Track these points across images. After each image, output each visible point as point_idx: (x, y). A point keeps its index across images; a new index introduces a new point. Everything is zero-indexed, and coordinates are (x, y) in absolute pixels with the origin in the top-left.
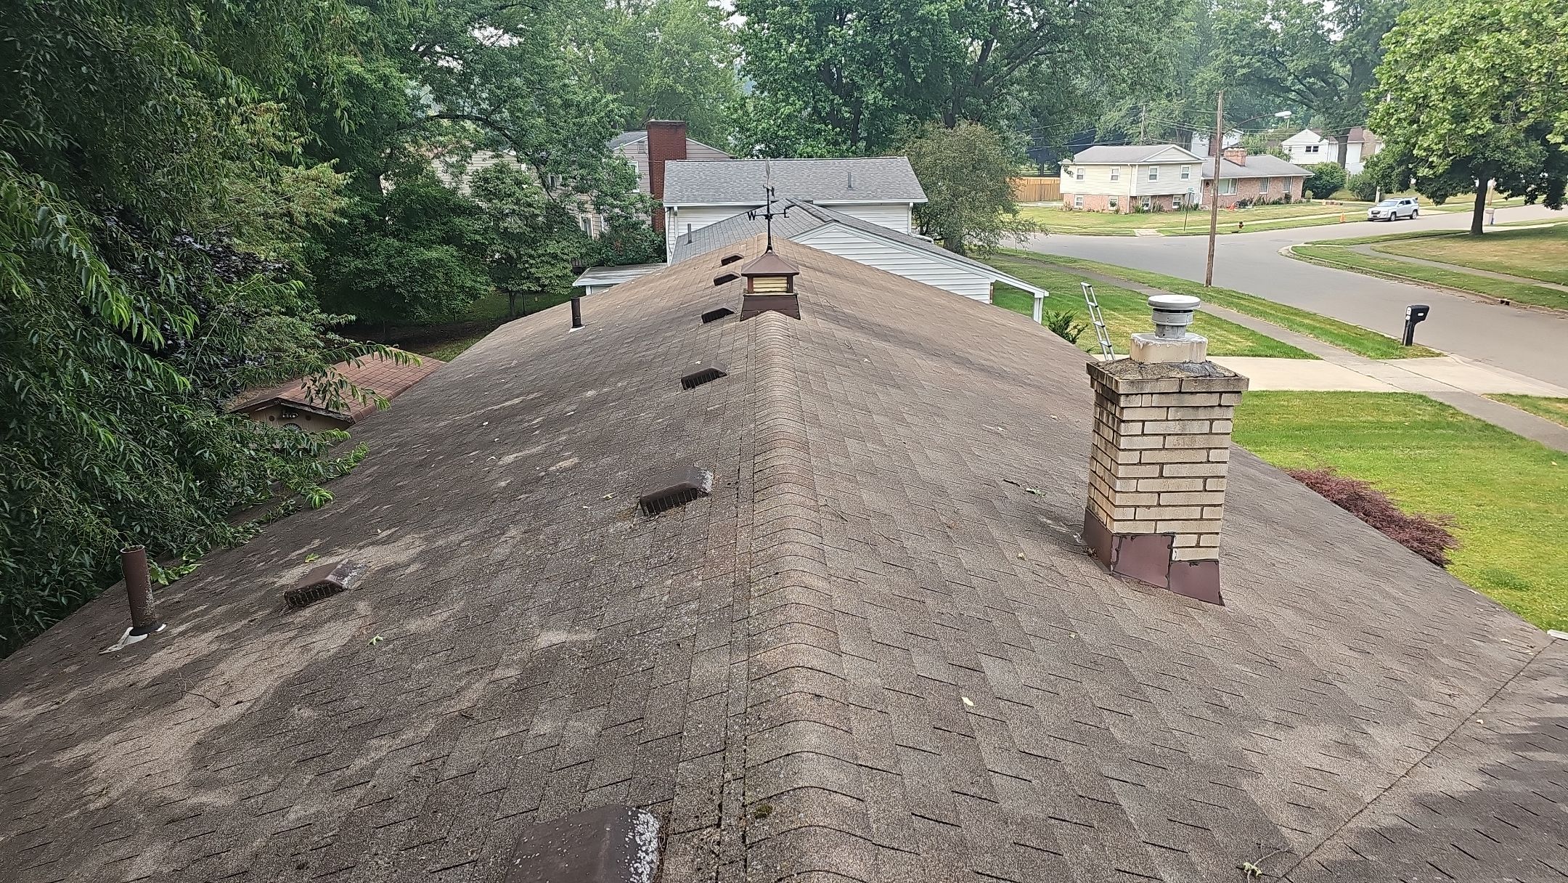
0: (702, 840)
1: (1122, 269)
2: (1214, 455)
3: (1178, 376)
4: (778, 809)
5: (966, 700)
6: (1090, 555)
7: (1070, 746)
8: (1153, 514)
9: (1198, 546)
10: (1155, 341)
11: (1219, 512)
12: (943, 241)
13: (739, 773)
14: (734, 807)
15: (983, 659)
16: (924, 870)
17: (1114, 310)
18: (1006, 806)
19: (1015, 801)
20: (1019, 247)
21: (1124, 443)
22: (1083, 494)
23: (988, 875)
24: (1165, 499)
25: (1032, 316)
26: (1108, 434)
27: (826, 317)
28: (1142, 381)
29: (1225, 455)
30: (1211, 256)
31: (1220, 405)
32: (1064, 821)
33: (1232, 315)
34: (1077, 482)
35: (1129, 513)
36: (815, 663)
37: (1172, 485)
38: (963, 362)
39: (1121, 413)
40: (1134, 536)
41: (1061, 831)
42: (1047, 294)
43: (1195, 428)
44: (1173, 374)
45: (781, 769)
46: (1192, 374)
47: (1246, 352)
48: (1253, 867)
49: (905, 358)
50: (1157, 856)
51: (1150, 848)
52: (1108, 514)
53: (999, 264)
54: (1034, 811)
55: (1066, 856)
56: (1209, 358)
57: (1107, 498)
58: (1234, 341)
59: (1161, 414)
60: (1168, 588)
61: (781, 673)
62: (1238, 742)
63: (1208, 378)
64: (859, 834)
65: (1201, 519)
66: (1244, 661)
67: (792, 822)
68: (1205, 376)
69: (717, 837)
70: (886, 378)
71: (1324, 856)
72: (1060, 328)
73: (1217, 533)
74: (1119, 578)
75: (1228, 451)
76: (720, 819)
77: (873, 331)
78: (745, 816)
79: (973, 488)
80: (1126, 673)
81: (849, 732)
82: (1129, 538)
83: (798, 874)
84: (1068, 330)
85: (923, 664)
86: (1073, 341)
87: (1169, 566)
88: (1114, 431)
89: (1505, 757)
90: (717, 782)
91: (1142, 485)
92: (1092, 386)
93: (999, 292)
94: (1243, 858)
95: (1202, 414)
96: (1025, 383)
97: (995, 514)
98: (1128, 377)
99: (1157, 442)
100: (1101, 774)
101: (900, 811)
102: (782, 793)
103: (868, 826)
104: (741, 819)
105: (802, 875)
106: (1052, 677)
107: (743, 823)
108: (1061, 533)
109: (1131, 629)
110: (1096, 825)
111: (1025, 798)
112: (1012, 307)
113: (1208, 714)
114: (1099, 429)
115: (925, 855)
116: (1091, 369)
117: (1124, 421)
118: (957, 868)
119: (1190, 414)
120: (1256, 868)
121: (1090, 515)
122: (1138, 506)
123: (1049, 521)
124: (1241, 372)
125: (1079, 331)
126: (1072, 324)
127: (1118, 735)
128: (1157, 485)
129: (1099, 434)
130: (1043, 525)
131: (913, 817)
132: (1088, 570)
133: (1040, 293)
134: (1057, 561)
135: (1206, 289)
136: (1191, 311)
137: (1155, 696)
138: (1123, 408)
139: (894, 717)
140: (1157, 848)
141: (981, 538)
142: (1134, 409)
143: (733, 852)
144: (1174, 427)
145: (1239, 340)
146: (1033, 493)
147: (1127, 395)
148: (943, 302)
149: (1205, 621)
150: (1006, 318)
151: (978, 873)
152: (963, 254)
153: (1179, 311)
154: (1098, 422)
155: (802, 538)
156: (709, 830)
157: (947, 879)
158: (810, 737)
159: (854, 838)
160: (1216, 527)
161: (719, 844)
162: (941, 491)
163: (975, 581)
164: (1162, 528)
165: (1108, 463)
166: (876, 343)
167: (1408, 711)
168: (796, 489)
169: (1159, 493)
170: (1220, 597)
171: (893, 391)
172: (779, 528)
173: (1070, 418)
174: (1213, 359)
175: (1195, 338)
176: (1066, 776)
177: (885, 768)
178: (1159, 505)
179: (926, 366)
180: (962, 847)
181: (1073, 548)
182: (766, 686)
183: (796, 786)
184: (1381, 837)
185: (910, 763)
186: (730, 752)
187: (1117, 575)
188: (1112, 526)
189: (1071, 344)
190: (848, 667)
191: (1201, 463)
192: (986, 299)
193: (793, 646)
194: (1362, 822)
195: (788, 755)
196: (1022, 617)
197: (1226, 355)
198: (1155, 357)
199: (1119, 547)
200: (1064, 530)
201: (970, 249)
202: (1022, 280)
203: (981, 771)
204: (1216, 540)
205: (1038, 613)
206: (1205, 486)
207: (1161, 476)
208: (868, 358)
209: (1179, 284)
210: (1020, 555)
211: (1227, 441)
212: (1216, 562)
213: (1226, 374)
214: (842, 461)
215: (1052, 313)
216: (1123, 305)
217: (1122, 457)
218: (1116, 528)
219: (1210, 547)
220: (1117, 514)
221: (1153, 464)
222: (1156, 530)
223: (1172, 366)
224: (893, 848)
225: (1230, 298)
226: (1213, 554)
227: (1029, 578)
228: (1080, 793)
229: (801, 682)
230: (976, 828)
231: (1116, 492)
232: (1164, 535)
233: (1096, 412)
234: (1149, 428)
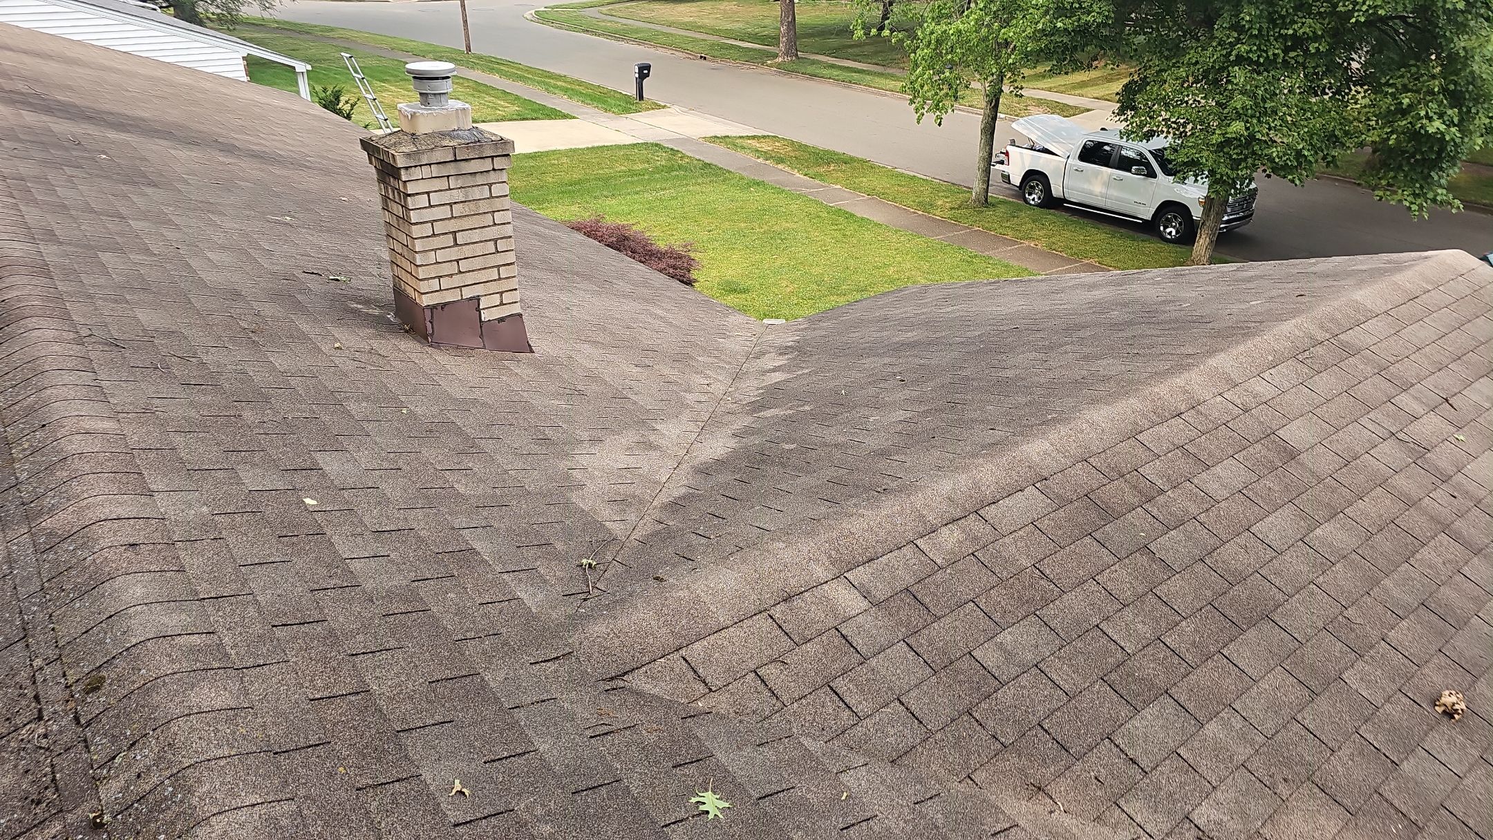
0: (22, 740)
1: (384, 38)
2: (498, 217)
3: (451, 144)
4: (113, 675)
5: (308, 501)
6: (407, 331)
7: (420, 513)
8: (457, 281)
9: (502, 304)
10: (422, 111)
11: (514, 270)
12: (172, 9)
13: (52, 653)
14: (54, 692)
15: (318, 456)
16: (297, 673)
17: (384, 81)
18: (369, 585)
19: (373, 577)
20: (266, 15)
21: (414, 216)
22: (387, 272)
23: (363, 653)
24: (464, 265)
25: (298, 92)
26: (398, 210)
27: (34, 108)
28: (418, 153)
29: (508, 216)
30: (465, 22)
31: (494, 170)
32: (427, 579)
33: (495, 80)
34: (380, 263)
35: (435, 284)
36: (121, 511)
37: (467, 251)
38: (230, 149)
39: (405, 187)
40: (444, 306)
41: (424, 590)
42: (309, 68)
43: (476, 193)
44: (446, 143)
45: (106, 633)
46: (463, 141)
47: (515, 117)
48: (590, 561)
49: (155, 150)
50: (512, 581)
51: (505, 576)
52: (415, 289)
53: (247, 35)
54: (399, 581)
55: (435, 609)
56: (475, 125)
57: (411, 273)
58: (502, 106)
59: (443, 184)
60: (484, 348)
61: (81, 535)
62: (563, 465)
63: (478, 144)
64: (217, 665)
65: (500, 279)
66: (557, 395)
67: (134, 682)
68: (475, 142)
69: (41, 731)
70: (136, 176)
71: (637, 535)
72: (331, 104)
73: (516, 289)
74: (438, 348)
75: (510, 213)
76: (40, 711)
77: (105, 121)
78: (72, 696)
79: (270, 285)
80: (459, 432)
81: (181, 570)
82: (439, 308)
83: (154, 730)
84: (340, 105)
85: (252, 479)
86: (348, 117)
87: (481, 327)
88: (402, 206)
89: (747, 420)
90: (24, 674)
91: (441, 256)
92: (371, 163)
93: (255, 67)
94: (581, 557)
95: (480, 180)
96: (306, 167)
97: (299, 308)
98: (404, 149)
99: (444, 212)
100: (453, 528)
101: (258, 629)
102: (114, 657)
103: (227, 655)
104: (68, 701)
105: (159, 730)
106: (392, 455)
107: (72, 705)
108: (375, 316)
109: (458, 392)
110: (456, 574)
111: (386, 572)
112: (275, 84)
113: (535, 449)
114: (387, 206)
115: (294, 659)
116: (366, 145)
117: (409, 195)
118: (331, 659)
119: (469, 181)
120: (591, 561)
121: (399, 292)
122: (441, 277)
123: (359, 306)
124: (506, 136)
125: (352, 106)
126: (343, 99)
127: (462, 490)
128: (454, 253)
129: (388, 211)
130: (355, 312)
131: (274, 629)
132: (408, 346)
133: (301, 67)
134: (375, 344)
135: (464, 57)
136: (448, 77)
137: (488, 446)
138: (405, 182)
139: (231, 540)
140: (511, 574)
141: (291, 336)
142: (416, 182)
143: (66, 738)
144: (458, 195)
145: (507, 105)
146: (337, 280)
147: (407, 168)
148: (190, 82)
149: (520, 369)
150: (267, 96)
151: (353, 655)
152: (201, 23)
153: (437, 78)
154: (385, 199)
155: (68, 378)
156: (28, 727)
157: (322, 672)
158: (135, 590)
159: (213, 672)
160: (513, 284)
161: (45, 736)
162: (236, 295)
163: (293, 382)
164: (468, 293)
165: (403, 238)
166: (112, 135)
167: (684, 405)
168: (43, 323)
169: (457, 261)
170: (529, 345)
171: (149, 190)
172: (32, 374)
173: (361, 197)
174: (481, 126)
175: (459, 105)
176: (420, 540)
177: (232, 593)
178: (460, 272)
179: (184, 156)
180: (332, 638)
181: (390, 328)
182: (64, 553)
183: (128, 645)
184: (675, 506)
185: (258, 581)
186: (33, 636)
187: (436, 345)
188: (420, 299)
189: (347, 121)
190: (164, 504)
191: (489, 226)
192: (242, 75)
193: (85, 502)
194: (664, 498)
195: (111, 617)
196: (352, 407)
197: (497, 121)
198: (424, 127)
199: (432, 317)
200: (377, 312)
201: (208, 18)
202: (280, 53)
203: (338, 563)
204: (517, 296)
205: (367, 399)
206: (496, 248)
207: (456, 244)
208: (105, 153)
209: (441, 52)
210: (336, 345)
211: (506, 203)
212: (520, 315)
213: (493, 138)
214: (102, 281)
215: (319, 88)
216: (392, 76)
217: (416, 231)
218: (426, 301)
219: (512, 303)
220: (424, 287)
221: (446, 233)
222: (462, 296)
223: (443, 135)
224: (258, 666)
225: (491, 65)
226: (516, 309)
227: (351, 366)
228: (437, 551)
229: (107, 537)
230: (339, 617)
231: (417, 266)
232: (471, 299)
233: (381, 189)
234: (435, 198)
